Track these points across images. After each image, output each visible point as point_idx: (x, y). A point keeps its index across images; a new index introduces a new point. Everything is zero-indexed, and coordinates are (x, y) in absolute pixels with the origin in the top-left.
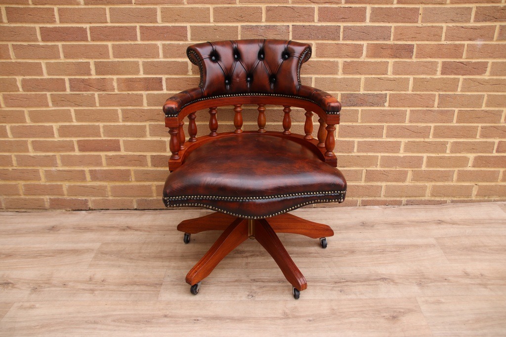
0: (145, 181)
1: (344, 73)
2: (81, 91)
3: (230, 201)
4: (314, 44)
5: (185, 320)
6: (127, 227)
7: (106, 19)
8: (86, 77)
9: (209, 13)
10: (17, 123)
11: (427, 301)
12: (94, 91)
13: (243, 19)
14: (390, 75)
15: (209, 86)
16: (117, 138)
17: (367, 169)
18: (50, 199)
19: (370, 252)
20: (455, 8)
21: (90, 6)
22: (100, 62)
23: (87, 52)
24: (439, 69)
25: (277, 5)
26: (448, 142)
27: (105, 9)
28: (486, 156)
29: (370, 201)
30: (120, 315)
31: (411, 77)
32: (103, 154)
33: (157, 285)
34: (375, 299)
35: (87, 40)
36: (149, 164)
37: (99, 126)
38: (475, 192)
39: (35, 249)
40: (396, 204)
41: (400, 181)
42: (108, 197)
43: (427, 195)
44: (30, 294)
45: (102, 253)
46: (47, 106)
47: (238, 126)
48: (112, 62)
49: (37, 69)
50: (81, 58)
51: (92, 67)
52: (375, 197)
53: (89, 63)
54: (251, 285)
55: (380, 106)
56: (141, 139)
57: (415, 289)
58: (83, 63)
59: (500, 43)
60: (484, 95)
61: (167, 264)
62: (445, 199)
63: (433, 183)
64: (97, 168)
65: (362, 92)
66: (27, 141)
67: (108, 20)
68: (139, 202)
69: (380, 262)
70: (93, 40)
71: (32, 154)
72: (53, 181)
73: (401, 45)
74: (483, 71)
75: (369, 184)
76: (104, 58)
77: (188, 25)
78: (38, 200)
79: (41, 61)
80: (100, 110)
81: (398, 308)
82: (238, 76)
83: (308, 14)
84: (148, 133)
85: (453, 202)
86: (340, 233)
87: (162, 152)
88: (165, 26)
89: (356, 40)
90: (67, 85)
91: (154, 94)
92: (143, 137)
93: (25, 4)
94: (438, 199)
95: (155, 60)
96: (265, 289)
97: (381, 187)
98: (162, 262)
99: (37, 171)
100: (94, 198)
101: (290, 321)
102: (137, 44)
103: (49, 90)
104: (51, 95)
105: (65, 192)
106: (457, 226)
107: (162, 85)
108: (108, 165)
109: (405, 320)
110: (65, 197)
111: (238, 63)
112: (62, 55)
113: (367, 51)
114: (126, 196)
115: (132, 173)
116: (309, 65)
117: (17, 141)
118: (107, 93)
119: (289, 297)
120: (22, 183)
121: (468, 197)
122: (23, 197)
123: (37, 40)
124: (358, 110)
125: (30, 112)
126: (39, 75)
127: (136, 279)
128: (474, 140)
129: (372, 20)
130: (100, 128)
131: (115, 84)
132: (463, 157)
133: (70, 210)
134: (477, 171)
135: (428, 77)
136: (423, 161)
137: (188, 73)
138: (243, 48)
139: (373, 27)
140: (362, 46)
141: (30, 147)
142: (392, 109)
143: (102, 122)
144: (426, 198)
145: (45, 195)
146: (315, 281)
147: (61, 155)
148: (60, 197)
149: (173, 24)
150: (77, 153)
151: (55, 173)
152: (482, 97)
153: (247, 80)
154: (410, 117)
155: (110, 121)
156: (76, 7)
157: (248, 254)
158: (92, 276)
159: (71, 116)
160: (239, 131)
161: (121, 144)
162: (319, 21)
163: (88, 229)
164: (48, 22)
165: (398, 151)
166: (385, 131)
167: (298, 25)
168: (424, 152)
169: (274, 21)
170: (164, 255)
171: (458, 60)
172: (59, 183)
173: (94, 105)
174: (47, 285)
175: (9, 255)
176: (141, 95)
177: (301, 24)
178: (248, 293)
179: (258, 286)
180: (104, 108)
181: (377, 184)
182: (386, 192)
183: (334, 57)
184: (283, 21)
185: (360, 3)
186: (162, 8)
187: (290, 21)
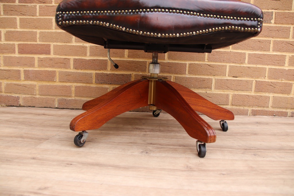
0: (67, 82)
5: (55, 163)
6: (43, 114)
12: (36, 3)
16: (48, 43)
17: (257, 80)
19: (274, 135)
29: (259, 111)
32: (36, 56)
33: (43, 139)
36: (72, 66)
37: (36, 32)
40: (282, 116)
41: (286, 93)
42: (36, 95)
45: (7, 121)
52: (264, 107)
54: (146, 146)
55: (267, 23)
56: (68, 44)
64: (30, 69)
68: (60, 102)
75: (259, 94)
80: (39, 18)
87: (83, 56)
92: (69, 42)
96: (162, 149)
97: (269, 97)
100: (24, 96)
103: (2, 1)
104: (4, 5)
105: (3, 90)
108: (39, 66)
110: (3, 94)
114: (49, 95)
115: (57, 74)
118: (46, 5)
130: (37, 34)
133: (5, 105)
143: (39, 29)
147: (4, 57)
150: (17, 55)
155: (46, 28)
157: (147, 130)
159: (16, 23)
161: (52, 48)
165: (283, 64)
173: (35, 15)
178: (142, 151)
179: (154, 147)
180: (42, 17)
181: (265, 95)
182: (274, 103)
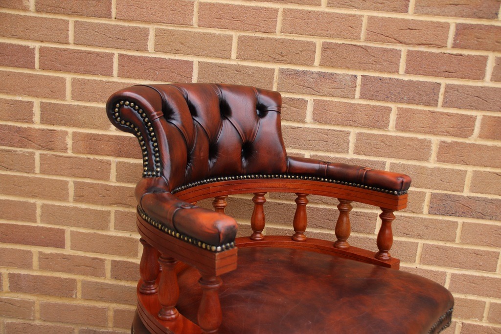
0: (97, 301)
1: (440, 159)
2: (14, 146)
4: (393, 107)
7: (67, 38)
8: (25, 125)
9: (232, 44)
12: (34, 148)
13: (285, 58)
16: (61, 227)
17: (466, 322)
21: (44, 16)
22: (50, 104)
23: (31, 87)
25: (340, 42)
27: (67, 22)
32: (35, 250)
35: (33, 68)
36: (108, 274)
37: (34, 204)
42: (34, 320)
48: (69, 106)
50: (20, 94)
51: (37, 110)
53: (32, 103)
55: (496, 220)
56: (100, 232)
58: (23, 102)
64: (23, 272)
65: (466, 193)
67: (71, 39)
70: (42, 68)
76: (57, 99)
77: (195, 60)
80: (40, 179)
83: (390, 61)
84: (112, 224)
87: (130, 256)
88: (159, 58)
89: (465, 108)
91: (129, 164)
92: (102, 229)
100: (9, 321)
102: (111, 82)
108: (41, 268)
113: (482, 128)
114: (63, 322)
115: (79, 285)
116: (382, 142)
118: (54, 153)
124: (457, 222)
129: (495, 79)
130: (36, 208)
131: (69, 141)
139: (495, 89)
140: (473, 119)
143: (40, 198)
149: (172, 57)
155: (54, 198)
156: (22, 13)
161: (67, 236)
162: (406, 72)
167: (371, 77)
169: (333, 67)
173: (31, 170)
176: (109, 163)
177: (377, 75)
180: (46, 177)
183: (425, 133)
184: (348, 68)
185: (478, 49)
186: (157, 30)
187: (359, 69)
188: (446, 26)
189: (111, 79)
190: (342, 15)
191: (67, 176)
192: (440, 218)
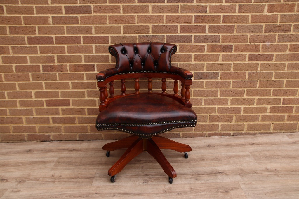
0: (84, 123)
1: (195, 61)
2: (49, 72)
3: (133, 126)
4: (178, 45)
5: (108, 195)
6: (73, 149)
7: (64, 32)
8: (52, 64)
9: (121, 29)
10: (11, 90)
11: (244, 183)
12: (56, 72)
13: (139, 32)
14: (220, 62)
15: (121, 67)
16: (68, 99)
17: (210, 115)
18: (28, 135)
19: (213, 159)
20: (253, 25)
21: (56, 25)
22: (60, 56)
23: (53, 50)
24: (247, 58)
25: (157, 24)
26: (255, 99)
27: (64, 27)
28: (277, 107)
29: (213, 133)
30: (70, 193)
31: (232, 63)
32: (60, 108)
33: (91, 178)
34: (215, 183)
35: (53, 44)
36: (87, 113)
38: (272, 127)
39: (19, 162)
40: (227, 135)
41: (229, 122)
42: (62, 133)
43: (245, 130)
44: (17, 184)
45: (59, 163)
46: (29, 80)
47: (137, 90)
48: (67, 56)
49: (24, 60)
50: (49, 54)
51: (56, 58)
52: (215, 131)
53: (54, 56)
54: (145, 177)
55: (216, 79)
56: (82, 99)
57: (238, 178)
58: (50, 56)
59: (279, 44)
60: (273, 72)
61: (97, 167)
62: (255, 132)
63: (248, 123)
64: (56, 116)
65: (205, 71)
66: (17, 100)
67: (65, 32)
68: (80, 136)
69: (218, 164)
70: (56, 44)
71: (19, 108)
72: (30, 124)
73: (225, 45)
74: (271, 59)
75: (212, 123)
76: (62, 54)
77: (109, 35)
78: (21, 135)
79: (27, 55)
80: (59, 82)
81: (228, 187)
82: (136, 62)
83: (175, 29)
84: (86, 95)
85: (260, 133)
86: (196, 150)
87: (93, 106)
88: (97, 36)
89: (201, 43)
90: (41, 69)
91: (90, 73)
92: (83, 98)
93: (20, 25)
94: (251, 132)
95: (91, 54)
96: (153, 179)
97: (219, 125)
98: (94, 166)
99: (21, 118)
100: (54, 134)
101: (167, 194)
102: (81, 46)
103: (31, 72)
104: (32, 74)
105: (37, 131)
106: (262, 146)
107: (94, 68)
108: (63, 114)
109: (232, 193)
110: (37, 133)
111: (137, 55)
112: (39, 52)
113: (207, 49)
114: (72, 133)
115: (77, 119)
116: (176, 57)
117: (11, 101)
118: (63, 73)
119: (166, 183)
120: (12, 125)
121: (268, 130)
122: (12, 134)
123: (25, 44)
124: (204, 81)
125: (19, 84)
126: (25, 63)
127: (79, 176)
128: (269, 97)
129: (209, 32)
130: (59, 93)
131: (68, 68)
132: (264, 107)
133: (40, 141)
134: (272, 115)
135: (242, 62)
136: (241, 110)
137: (109, 62)
138: (139, 47)
139: (210, 36)
140: (204, 46)
141: (18, 104)
142: (222, 80)
143: (60, 89)
144: (245, 131)
145: (25, 132)
146: (181, 174)
147: (36, 109)
148: (34, 134)
149: (101, 35)
150: (45, 107)
151: (32, 119)
152: (272, 73)
153: (141, 64)
154: (233, 85)
155: (65, 89)
156: (48, 26)
157: (143, 162)
158: (53, 174)
159: (42, 86)
160: (138, 93)
161: (71, 102)
162: (180, 33)
163: (51, 151)
164: (32, 34)
165: (227, 104)
166: (219, 93)
167: (169, 35)
168: (242, 105)
169: (156, 33)
170: (95, 163)
171: (257, 53)
172: (34, 125)
173: (56, 80)
174: (27, 180)
175: (4, 165)
176: (83, 74)
177: (171, 34)
178: (143, 181)
179: (149, 177)
180: (61, 81)
181: (216, 124)
182: (222, 128)
183: (189, 52)
184: (161, 33)
185: (202, 23)
186: (95, 26)
187: (165, 33)
188: (191, 16)
189: (81, 45)
190: (157, 15)
191: (69, 80)
192: (198, 80)
